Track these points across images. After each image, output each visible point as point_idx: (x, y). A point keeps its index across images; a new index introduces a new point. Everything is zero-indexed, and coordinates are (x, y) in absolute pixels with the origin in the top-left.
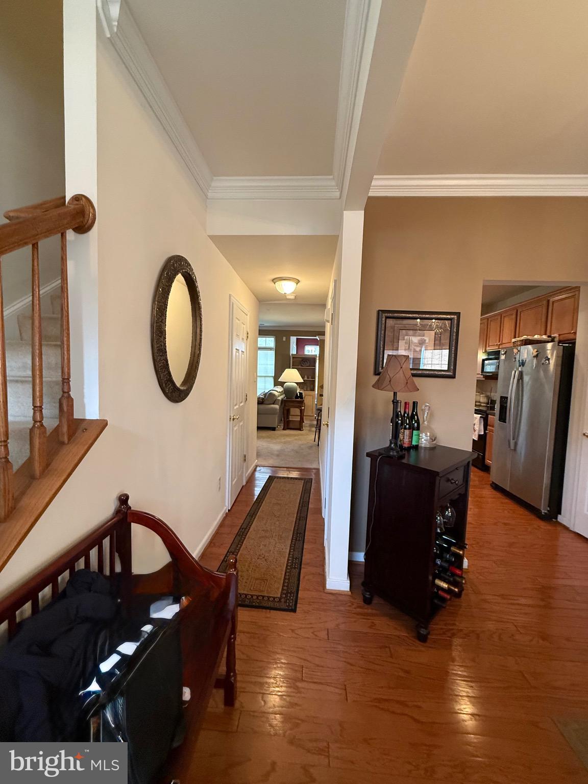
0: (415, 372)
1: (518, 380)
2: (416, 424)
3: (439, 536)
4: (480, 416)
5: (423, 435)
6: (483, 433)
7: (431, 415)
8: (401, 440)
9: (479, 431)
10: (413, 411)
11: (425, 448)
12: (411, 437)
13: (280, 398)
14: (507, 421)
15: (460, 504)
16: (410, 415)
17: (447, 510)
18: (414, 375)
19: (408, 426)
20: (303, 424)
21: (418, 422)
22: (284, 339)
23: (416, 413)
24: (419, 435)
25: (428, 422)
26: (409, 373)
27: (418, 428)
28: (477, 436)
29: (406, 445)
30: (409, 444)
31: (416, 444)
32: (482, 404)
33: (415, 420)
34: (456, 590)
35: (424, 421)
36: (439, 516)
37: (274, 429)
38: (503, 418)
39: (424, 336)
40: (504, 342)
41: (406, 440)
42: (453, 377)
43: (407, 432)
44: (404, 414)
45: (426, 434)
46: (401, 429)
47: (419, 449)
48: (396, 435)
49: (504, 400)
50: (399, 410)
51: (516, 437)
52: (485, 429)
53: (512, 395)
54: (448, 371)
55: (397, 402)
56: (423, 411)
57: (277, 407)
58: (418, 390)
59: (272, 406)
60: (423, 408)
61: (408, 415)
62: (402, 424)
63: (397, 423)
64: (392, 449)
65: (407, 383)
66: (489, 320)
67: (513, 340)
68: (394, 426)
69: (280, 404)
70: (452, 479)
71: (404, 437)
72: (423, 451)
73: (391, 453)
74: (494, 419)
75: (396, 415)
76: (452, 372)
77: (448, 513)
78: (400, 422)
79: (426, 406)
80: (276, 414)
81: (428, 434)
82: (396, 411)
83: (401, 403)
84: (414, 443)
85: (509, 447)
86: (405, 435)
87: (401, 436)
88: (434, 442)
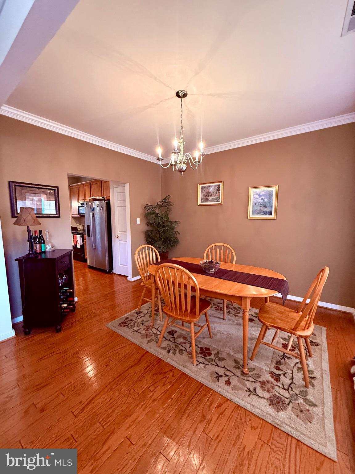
0: (38, 215)
1: (93, 217)
2: (42, 241)
3: (62, 288)
4: (80, 235)
5: (47, 246)
6: (82, 244)
7: (50, 236)
8: (35, 250)
9: (80, 243)
10: (40, 234)
11: (49, 252)
12: (41, 247)
14: (91, 236)
15: (69, 272)
16: (38, 237)
17: (64, 276)
18: (37, 217)
19: (38, 242)
21: (43, 240)
23: (42, 236)
24: (45, 246)
25: (49, 239)
26: (35, 216)
27: (44, 243)
28: (80, 246)
29: (38, 252)
30: (40, 251)
31: (44, 250)
32: (81, 230)
33: (42, 239)
34: (72, 307)
35: (47, 239)
36: (60, 279)
38: (89, 235)
39: (41, 197)
40: (86, 198)
41: (38, 249)
42: (59, 217)
43: (38, 245)
44: (35, 236)
45: (49, 245)
46: (34, 244)
47: (46, 253)
48: (31, 247)
49: (88, 226)
50: (32, 235)
51: (95, 242)
52: (83, 241)
53: (91, 224)
54: (56, 214)
55: (30, 231)
56: (46, 234)
58: (41, 224)
60: (46, 233)
61: (37, 237)
62: (34, 241)
63: (31, 241)
64: (31, 254)
65: (34, 221)
66: (79, 186)
67: (89, 198)
68: (30, 243)
70: (64, 261)
71: (36, 248)
72: (48, 253)
73: (31, 256)
74: (86, 235)
75: (30, 237)
76: (58, 214)
77: (65, 277)
78: (33, 241)
79: (47, 232)
81: (50, 245)
82: (30, 235)
83: (32, 231)
84: (43, 250)
85: (93, 247)
86: (37, 247)
87: (35, 248)
88: (54, 248)
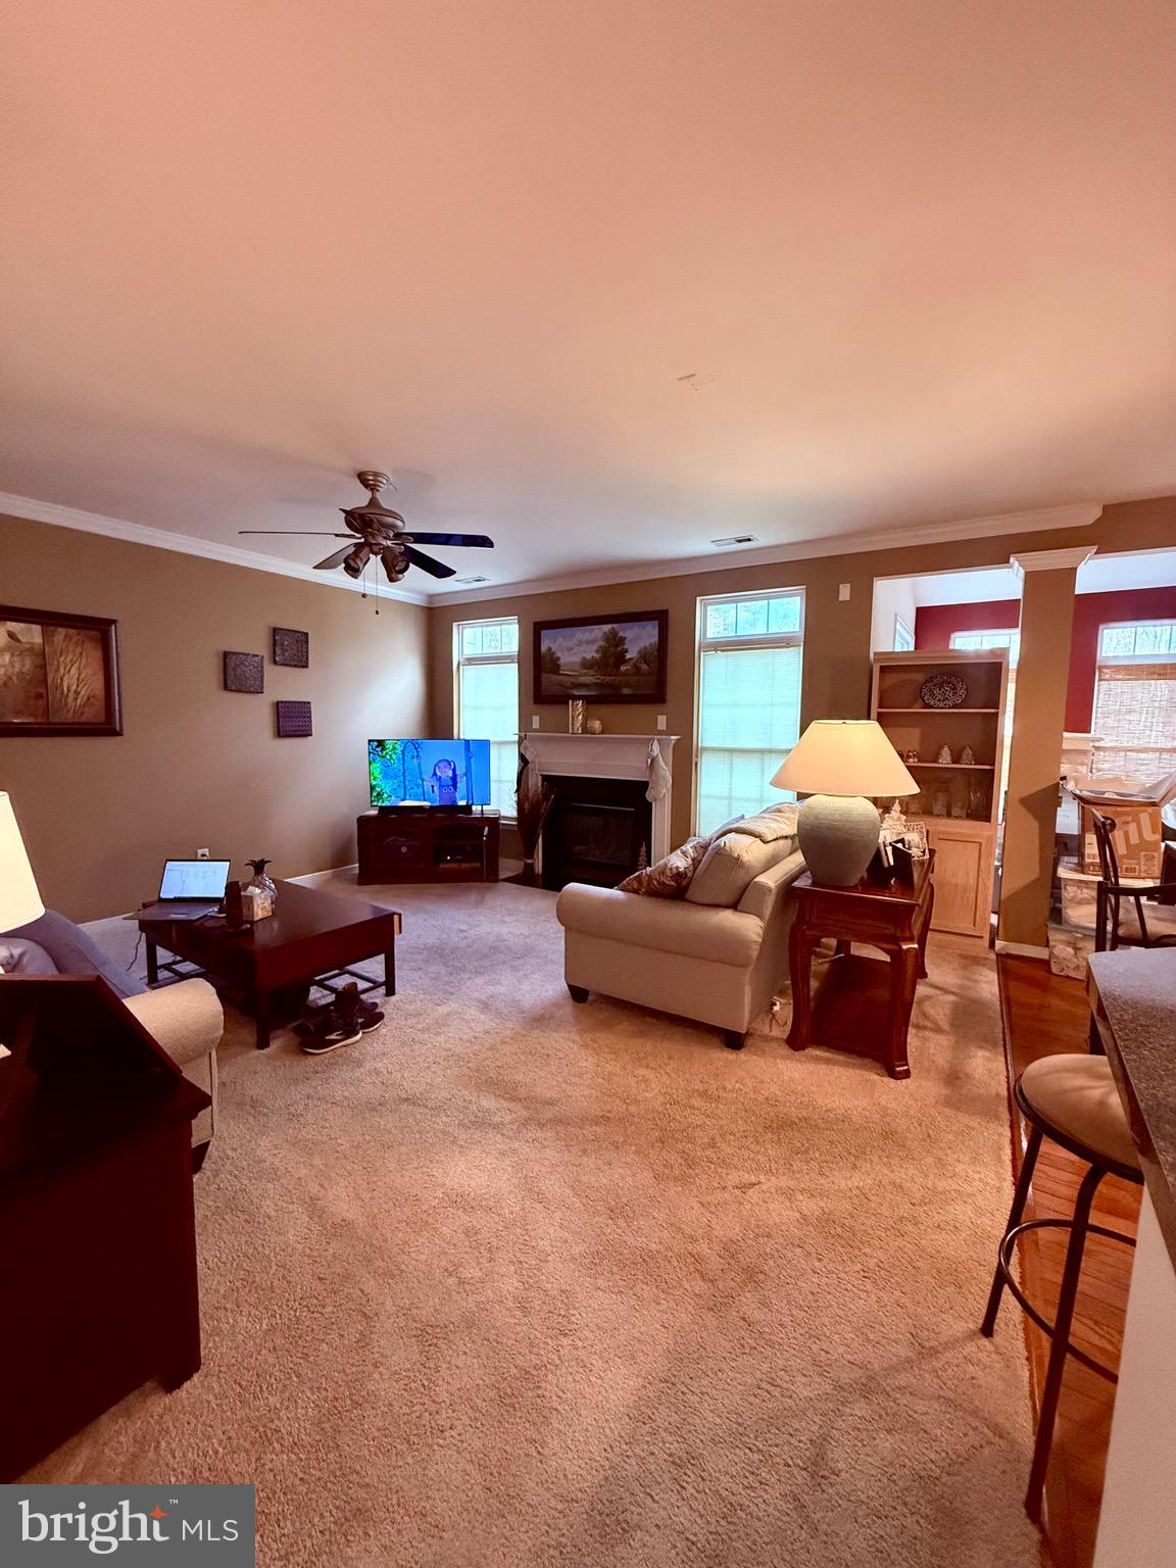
13: (770, 879)
20: (921, 990)
22: (845, 592)
37: (734, 1041)
57: (750, 926)
59: (727, 918)
69: (768, 909)
80: (745, 965)
